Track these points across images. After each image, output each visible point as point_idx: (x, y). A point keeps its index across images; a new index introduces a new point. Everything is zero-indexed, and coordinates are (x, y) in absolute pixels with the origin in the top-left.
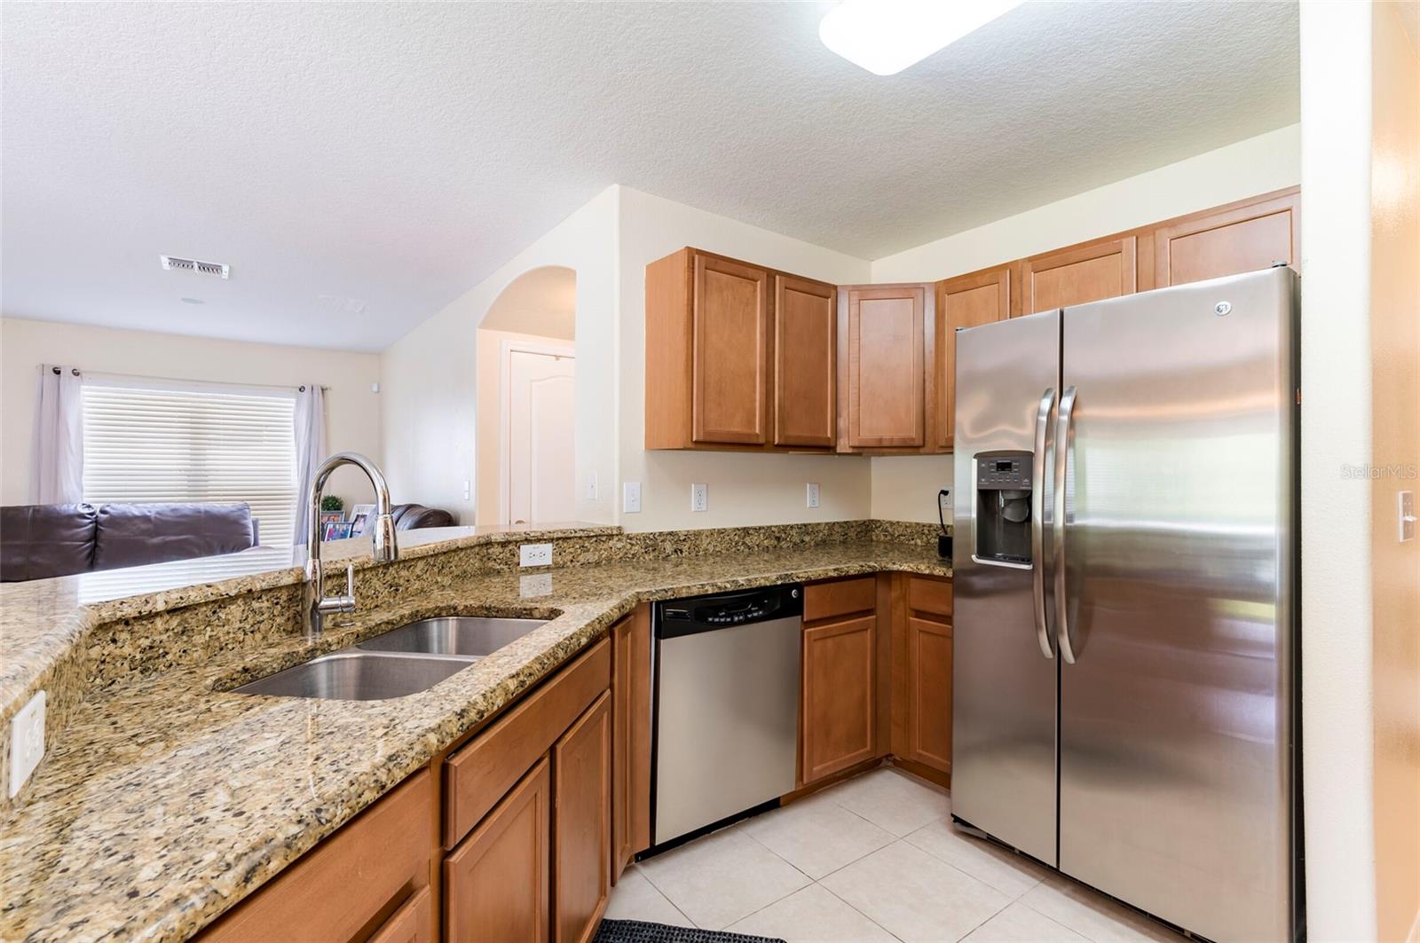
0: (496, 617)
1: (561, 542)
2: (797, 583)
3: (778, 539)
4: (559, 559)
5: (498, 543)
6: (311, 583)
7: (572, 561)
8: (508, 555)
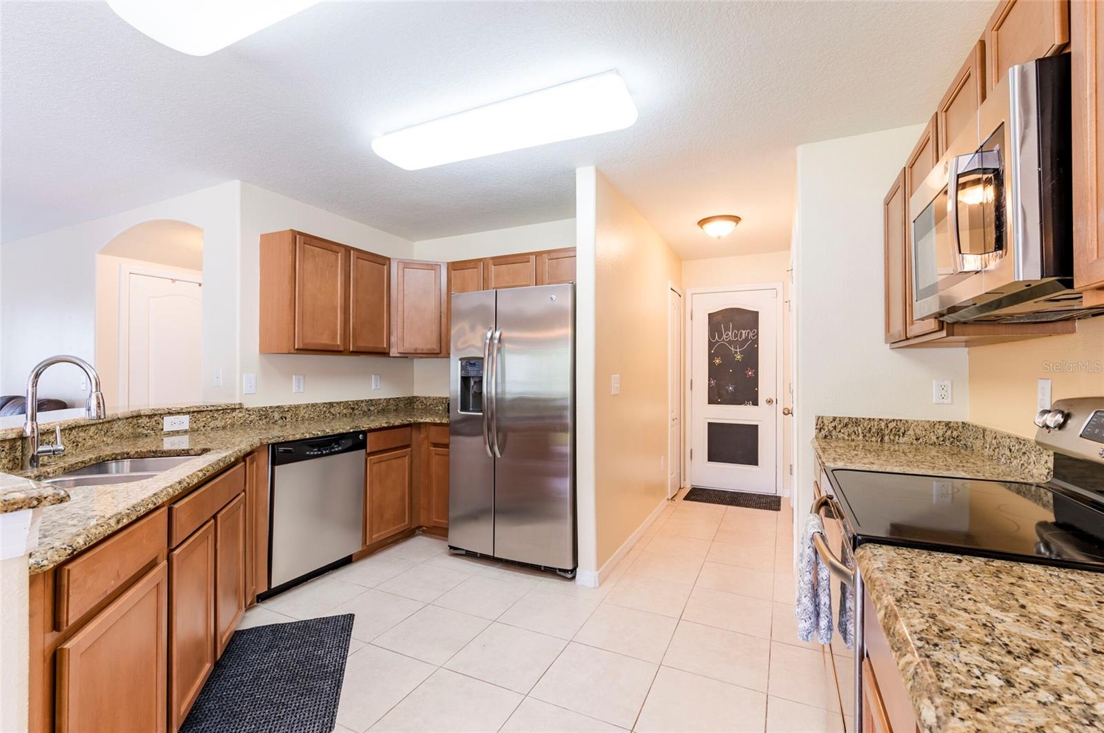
0: (161, 457)
1: (195, 414)
2: (362, 431)
3: (353, 409)
4: (194, 425)
5: (146, 416)
6: (30, 438)
7: (204, 426)
8: (154, 424)
